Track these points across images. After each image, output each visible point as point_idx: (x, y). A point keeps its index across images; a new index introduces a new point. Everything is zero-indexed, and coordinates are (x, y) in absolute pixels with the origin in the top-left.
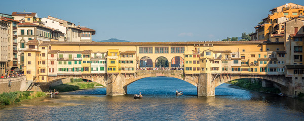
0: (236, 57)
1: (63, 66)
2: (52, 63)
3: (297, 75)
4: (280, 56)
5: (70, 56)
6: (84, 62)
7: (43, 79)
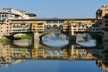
0: (84, 25)
1: (15, 29)
2: (11, 27)
3: (106, 32)
4: (100, 24)
5: (18, 25)
6: (23, 27)
7: (7, 34)
